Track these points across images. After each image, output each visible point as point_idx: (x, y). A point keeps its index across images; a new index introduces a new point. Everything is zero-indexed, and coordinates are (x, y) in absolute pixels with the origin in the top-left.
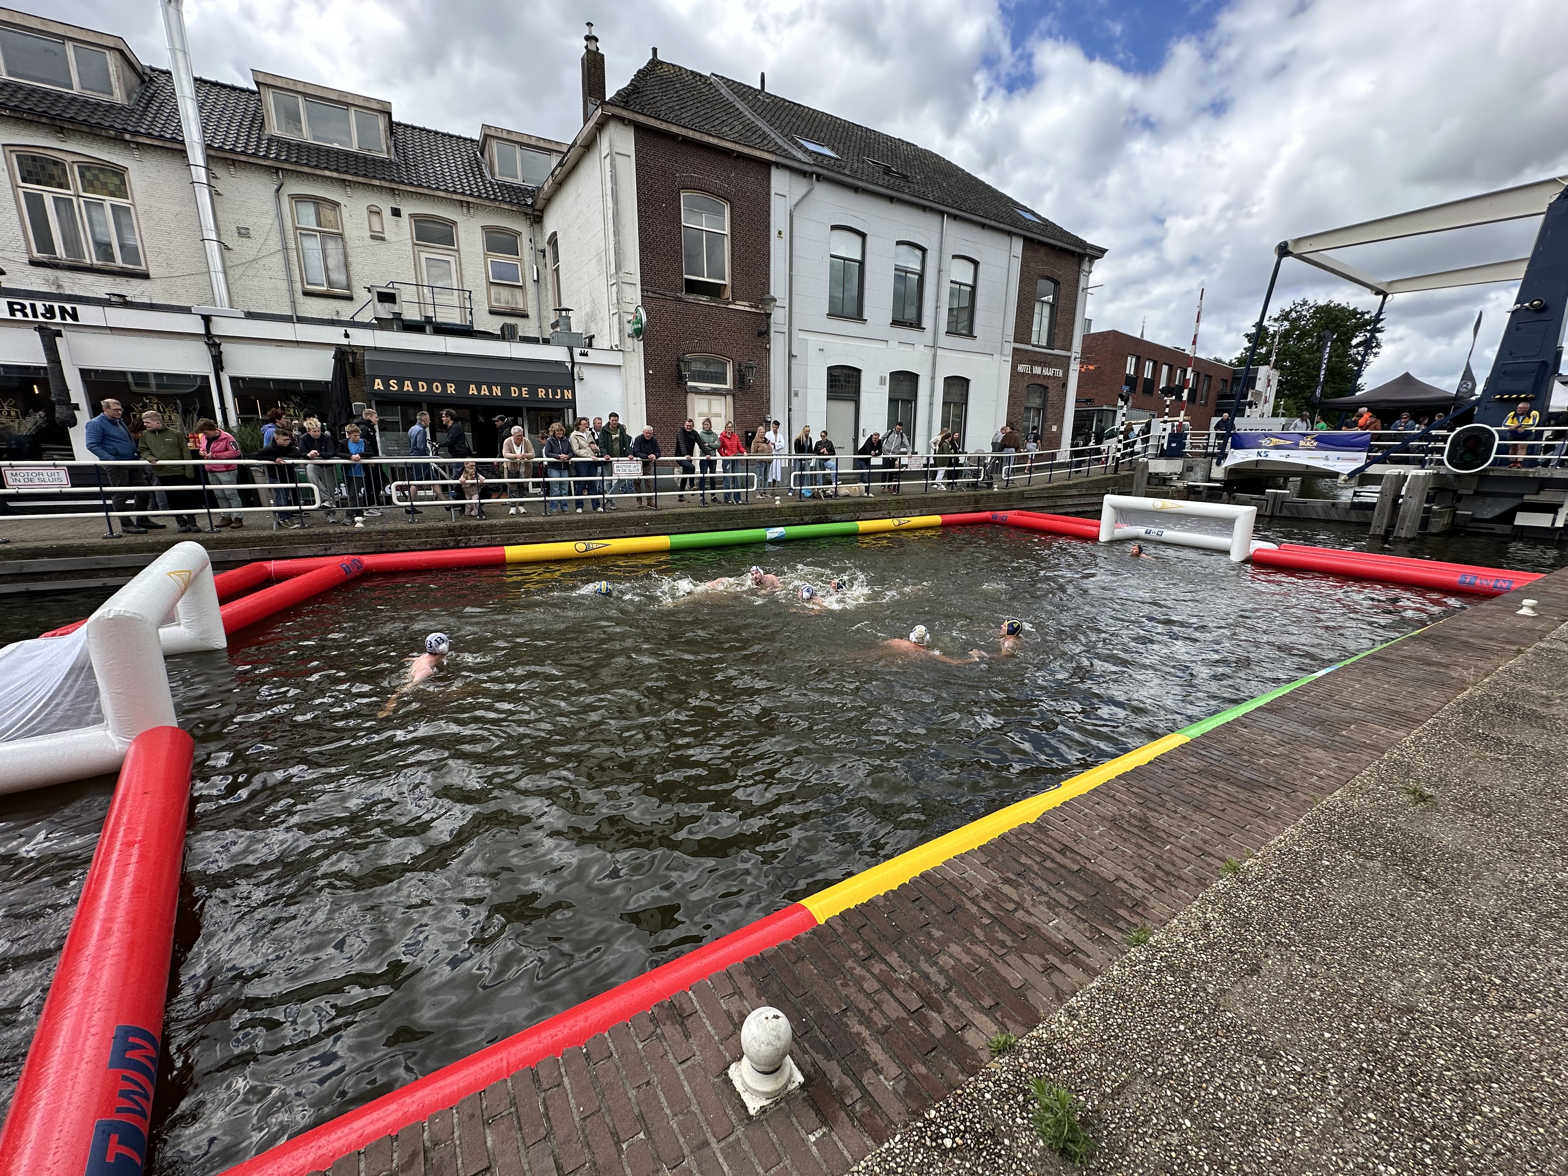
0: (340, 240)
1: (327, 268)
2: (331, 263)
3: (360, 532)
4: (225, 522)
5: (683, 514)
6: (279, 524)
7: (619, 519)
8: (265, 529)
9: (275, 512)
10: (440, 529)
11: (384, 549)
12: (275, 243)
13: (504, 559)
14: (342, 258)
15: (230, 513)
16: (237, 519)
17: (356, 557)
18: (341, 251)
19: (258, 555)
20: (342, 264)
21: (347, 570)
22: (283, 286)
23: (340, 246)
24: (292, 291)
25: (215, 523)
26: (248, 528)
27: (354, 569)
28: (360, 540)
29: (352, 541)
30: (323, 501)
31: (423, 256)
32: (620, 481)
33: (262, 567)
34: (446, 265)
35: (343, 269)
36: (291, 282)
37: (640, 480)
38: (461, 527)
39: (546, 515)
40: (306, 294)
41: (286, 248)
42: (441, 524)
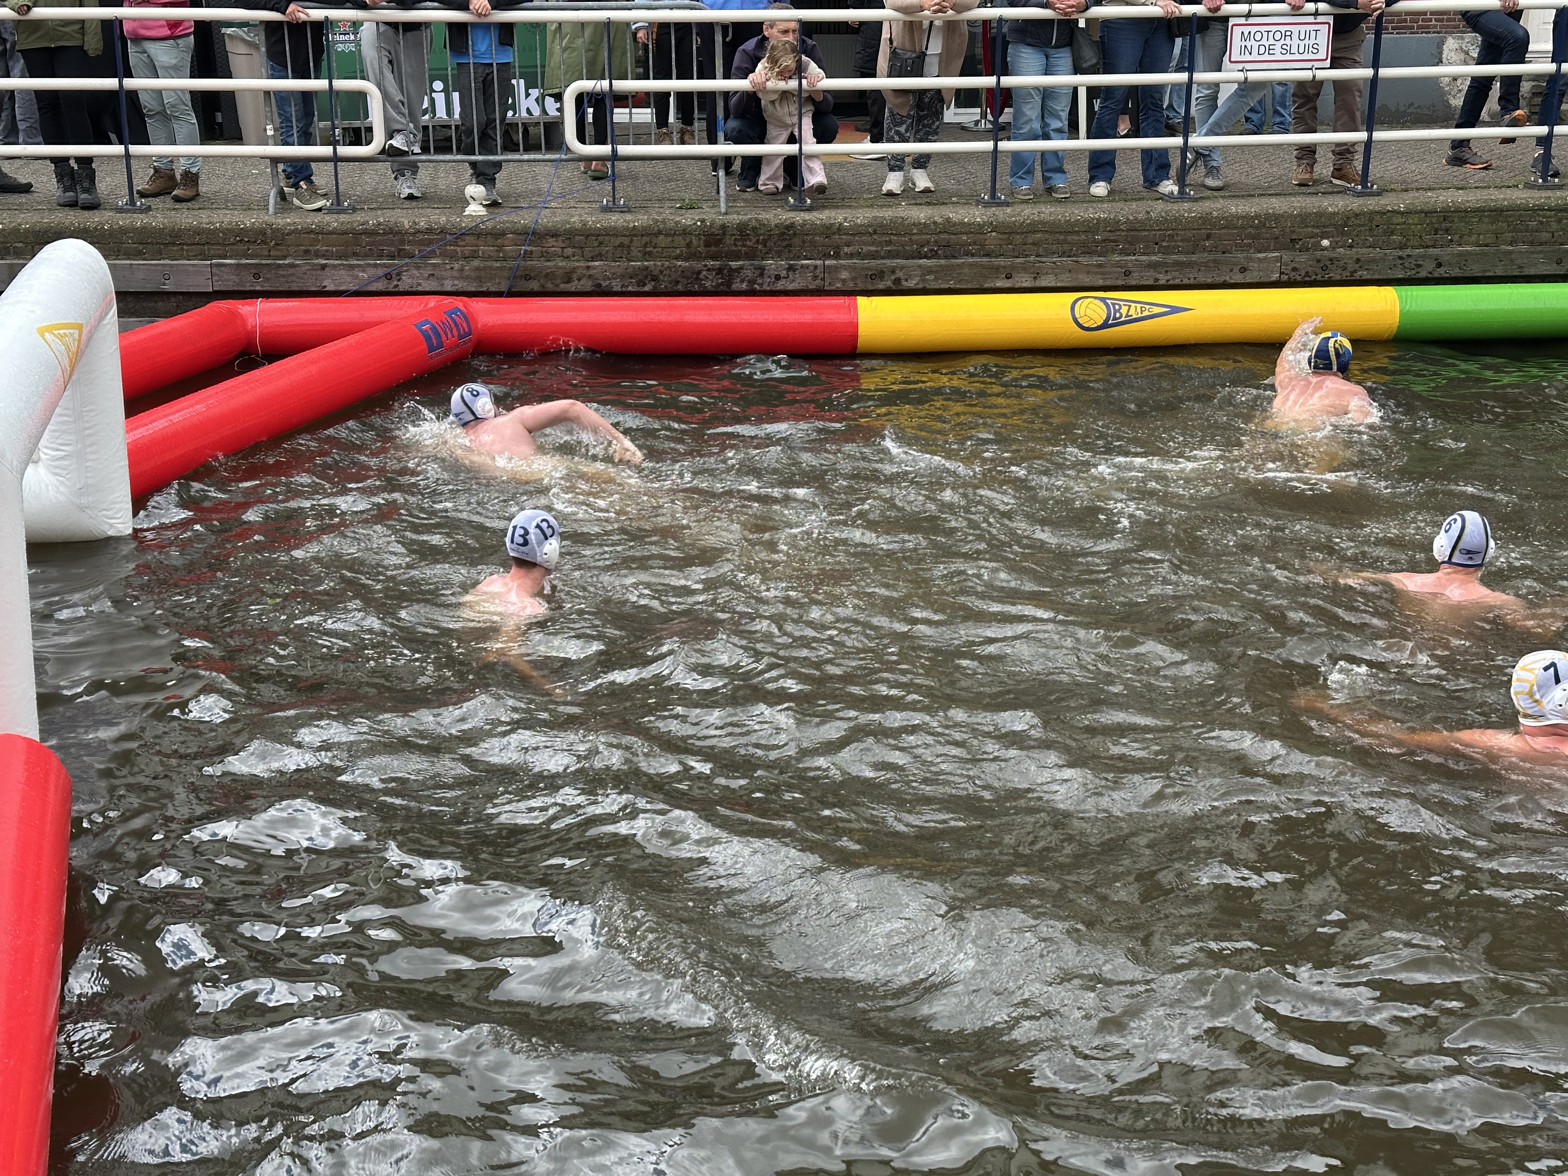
3: (476, 233)
4: (160, 184)
5: (1463, 213)
6: (282, 196)
7: (1230, 222)
8: (247, 208)
9: (275, 161)
10: (685, 232)
11: (534, 285)
13: (855, 336)
15: (172, 159)
16: (187, 174)
17: (458, 303)
19: (229, 282)
21: (432, 339)
25: (140, 184)
26: (212, 203)
27: (450, 338)
28: (474, 256)
29: (453, 257)
30: (390, 135)
32: (1246, 87)
33: (234, 315)
37: (1317, 85)
38: (743, 230)
39: (994, 201)
42: (688, 219)
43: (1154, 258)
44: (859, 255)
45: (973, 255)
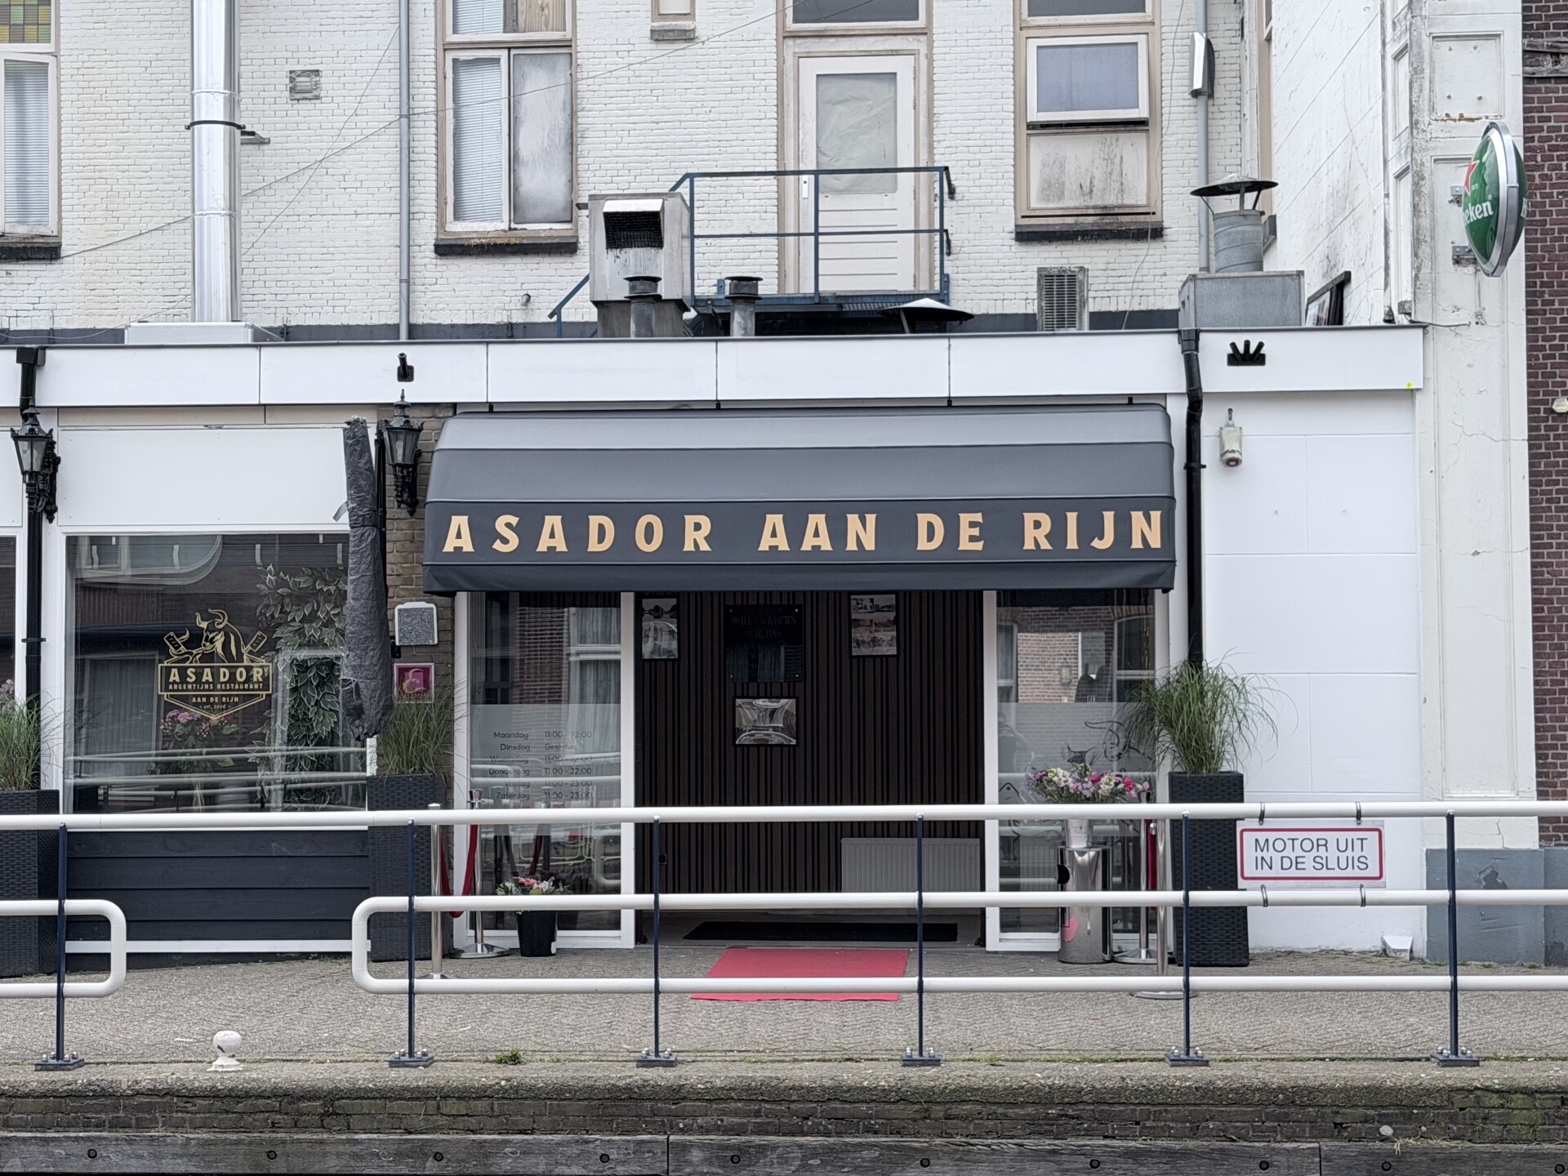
0: (563, 62)
1: (513, 159)
2: (530, 142)
12: (382, 105)
14: (561, 119)
18: (561, 94)
20: (560, 139)
22: (388, 231)
23: (562, 78)
24: (407, 246)
29: (178, 1127)
31: (811, 69)
34: (882, 88)
35: (560, 156)
36: (409, 216)
40: (448, 249)
41: (408, 115)
43: (1133, 1143)
44: (717, 1129)
45: (876, 1133)
